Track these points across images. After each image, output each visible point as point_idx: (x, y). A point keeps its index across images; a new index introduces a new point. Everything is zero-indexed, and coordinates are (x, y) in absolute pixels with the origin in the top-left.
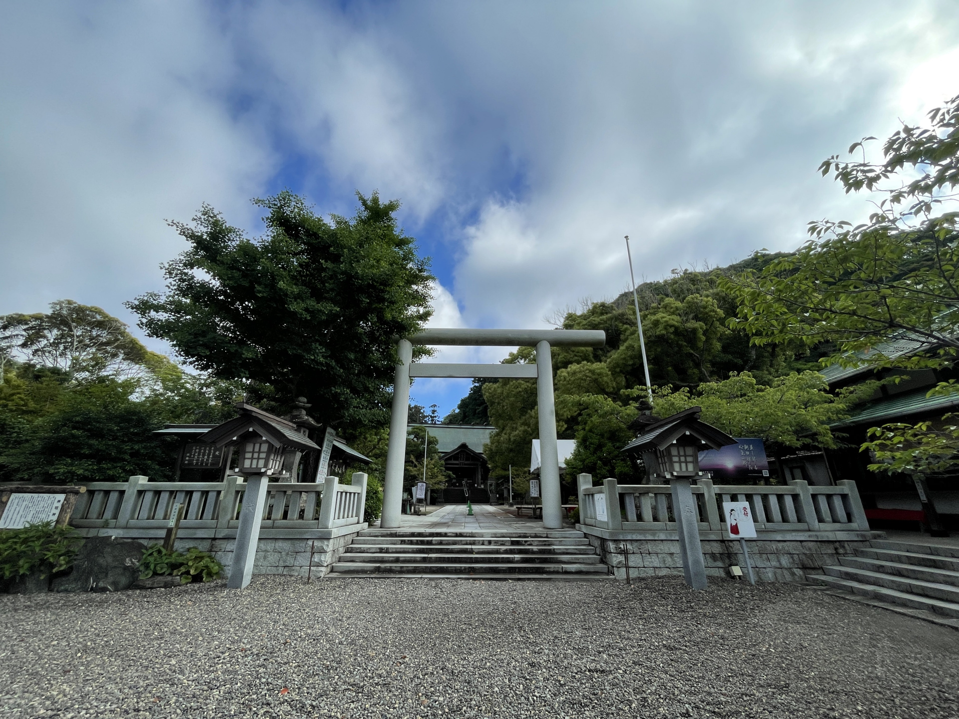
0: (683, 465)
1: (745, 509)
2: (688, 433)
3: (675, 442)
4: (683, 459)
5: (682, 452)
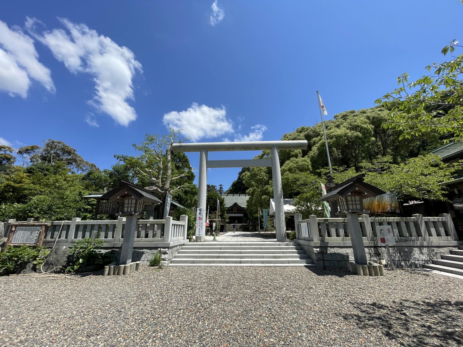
0: (354, 206)
2: (357, 189)
3: (350, 194)
4: (354, 203)
5: (353, 199)
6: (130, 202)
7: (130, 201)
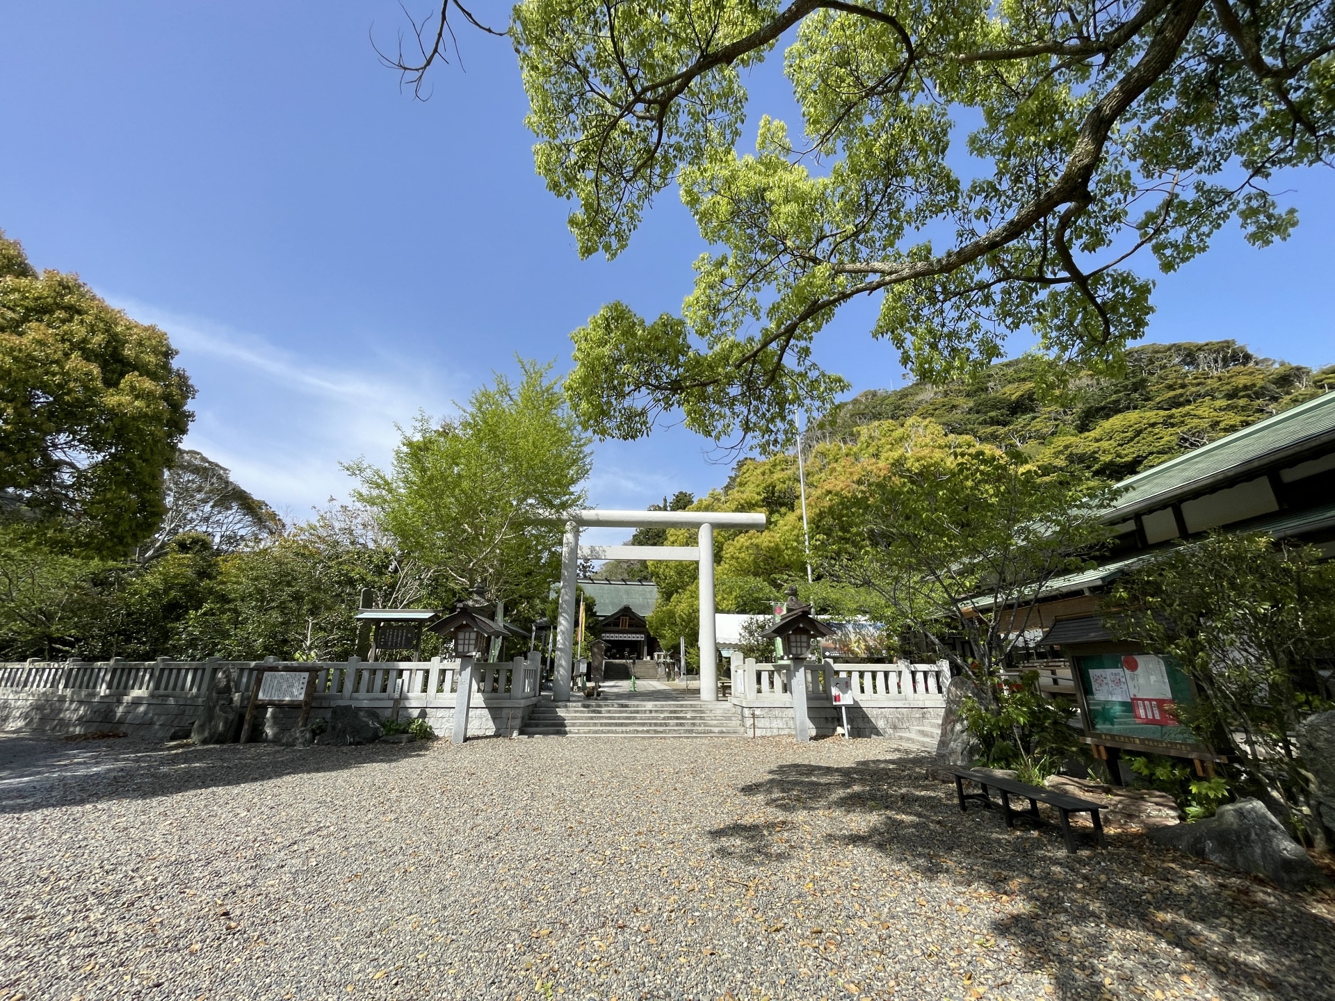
0: (799, 649)
1: (847, 683)
2: (801, 625)
3: (791, 632)
4: (798, 644)
5: (798, 639)
6: (467, 637)
7: (467, 634)
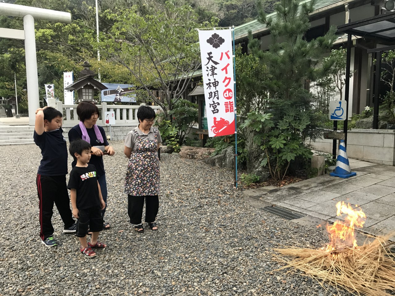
0: (87, 97)
1: (113, 114)
2: (89, 84)
3: (83, 87)
4: (87, 94)
5: (87, 91)
